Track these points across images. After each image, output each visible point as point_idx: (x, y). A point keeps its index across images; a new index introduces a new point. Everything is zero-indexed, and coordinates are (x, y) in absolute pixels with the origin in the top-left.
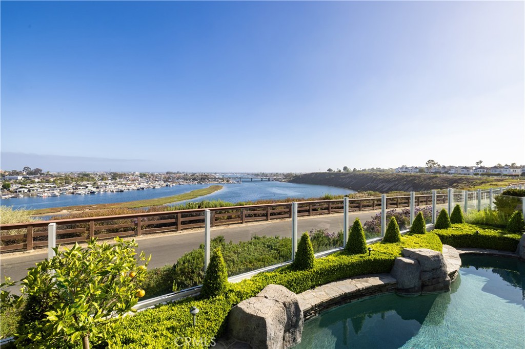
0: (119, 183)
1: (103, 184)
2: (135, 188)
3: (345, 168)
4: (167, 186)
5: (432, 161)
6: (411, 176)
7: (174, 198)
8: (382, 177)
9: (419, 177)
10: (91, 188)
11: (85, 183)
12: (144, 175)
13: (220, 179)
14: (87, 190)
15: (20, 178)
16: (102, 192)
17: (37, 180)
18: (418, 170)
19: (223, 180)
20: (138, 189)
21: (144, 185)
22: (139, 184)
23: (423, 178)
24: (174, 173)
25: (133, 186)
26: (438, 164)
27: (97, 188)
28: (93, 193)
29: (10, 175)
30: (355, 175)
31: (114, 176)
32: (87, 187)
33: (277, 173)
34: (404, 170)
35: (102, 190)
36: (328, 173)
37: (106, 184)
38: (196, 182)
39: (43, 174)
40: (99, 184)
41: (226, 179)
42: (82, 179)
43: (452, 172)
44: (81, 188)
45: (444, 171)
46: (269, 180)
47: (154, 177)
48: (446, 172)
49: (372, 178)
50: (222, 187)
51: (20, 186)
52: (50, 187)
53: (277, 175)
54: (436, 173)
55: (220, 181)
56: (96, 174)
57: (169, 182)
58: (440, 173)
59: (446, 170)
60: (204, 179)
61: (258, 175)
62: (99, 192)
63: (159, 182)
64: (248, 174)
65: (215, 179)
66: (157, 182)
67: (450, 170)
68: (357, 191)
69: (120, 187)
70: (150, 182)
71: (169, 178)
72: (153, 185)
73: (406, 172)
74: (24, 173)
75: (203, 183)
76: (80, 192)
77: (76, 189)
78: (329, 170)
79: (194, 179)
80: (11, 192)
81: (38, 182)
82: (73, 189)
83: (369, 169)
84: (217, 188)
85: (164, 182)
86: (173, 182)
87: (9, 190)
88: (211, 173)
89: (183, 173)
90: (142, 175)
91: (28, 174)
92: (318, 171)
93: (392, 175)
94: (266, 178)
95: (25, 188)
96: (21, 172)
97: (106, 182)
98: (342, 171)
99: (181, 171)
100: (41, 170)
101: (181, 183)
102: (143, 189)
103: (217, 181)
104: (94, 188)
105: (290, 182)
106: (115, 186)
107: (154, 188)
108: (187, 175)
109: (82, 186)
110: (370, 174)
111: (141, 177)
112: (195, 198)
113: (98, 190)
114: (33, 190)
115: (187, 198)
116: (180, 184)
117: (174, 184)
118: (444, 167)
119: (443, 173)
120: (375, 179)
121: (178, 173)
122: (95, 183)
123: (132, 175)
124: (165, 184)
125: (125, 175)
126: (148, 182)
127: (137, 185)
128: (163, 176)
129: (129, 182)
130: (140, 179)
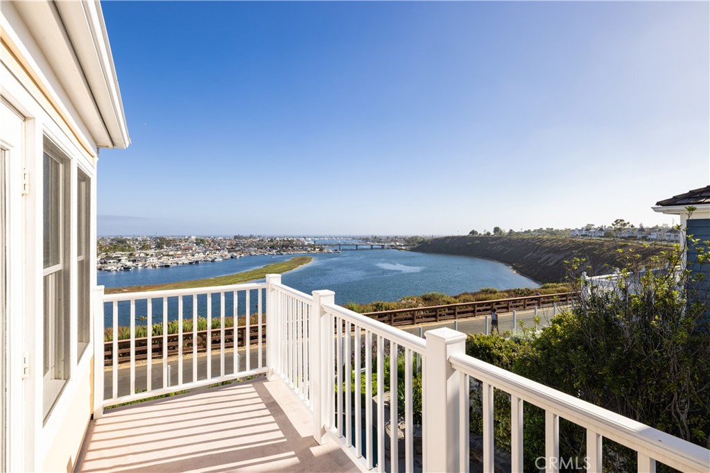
0: (164, 253)
1: (142, 255)
2: (186, 262)
3: (496, 229)
4: (232, 257)
5: (621, 220)
6: (590, 244)
7: (237, 276)
8: (548, 244)
9: (602, 245)
10: (125, 261)
11: (118, 254)
12: (202, 241)
13: (310, 246)
14: (119, 265)
16: (140, 268)
18: (603, 234)
19: (315, 249)
20: (190, 263)
21: (199, 256)
22: (193, 255)
23: (607, 246)
24: (246, 238)
25: (184, 258)
26: (631, 224)
27: (134, 261)
28: (127, 269)
30: (510, 240)
31: (160, 243)
32: (120, 260)
33: (396, 237)
34: (584, 233)
35: (140, 264)
36: (471, 238)
37: (147, 255)
38: (274, 251)
40: (137, 255)
41: (319, 247)
42: (115, 249)
43: (652, 237)
44: (112, 261)
45: (641, 236)
46: (383, 247)
47: (216, 244)
48: (645, 238)
49: (534, 244)
50: (310, 259)
53: (395, 239)
54: (629, 238)
55: (309, 249)
56: (137, 240)
57: (236, 251)
58: (634, 238)
59: (644, 234)
60: (286, 248)
61: (366, 239)
62: (136, 268)
63: (222, 251)
65: (303, 247)
66: (218, 252)
67: (650, 234)
68: (512, 265)
69: (165, 260)
70: (208, 252)
71: (237, 245)
72: (213, 256)
73: (586, 235)
75: (285, 253)
76: (109, 268)
77: (105, 263)
78: (473, 232)
79: (272, 247)
82: (101, 263)
83: (535, 231)
84: (303, 260)
85: (229, 252)
86: (242, 251)
88: (300, 237)
89: (259, 236)
90: (199, 242)
92: (456, 234)
93: (563, 241)
94: (380, 245)
97: (148, 252)
98: (492, 233)
99: (255, 234)
101: (253, 253)
102: (197, 262)
103: (306, 250)
104: (129, 261)
105: (412, 250)
106: (159, 259)
107: (213, 261)
108: (262, 240)
109: (113, 259)
110: (533, 239)
111: (197, 244)
113: (134, 265)
115: (256, 276)
116: (251, 255)
117: (242, 255)
118: (642, 229)
119: (639, 239)
120: (539, 246)
121: (251, 237)
122: (131, 255)
123: (186, 241)
124: (229, 255)
125: (174, 240)
126: (205, 251)
127: (189, 256)
128: (228, 243)
129: (179, 252)
130: (195, 247)
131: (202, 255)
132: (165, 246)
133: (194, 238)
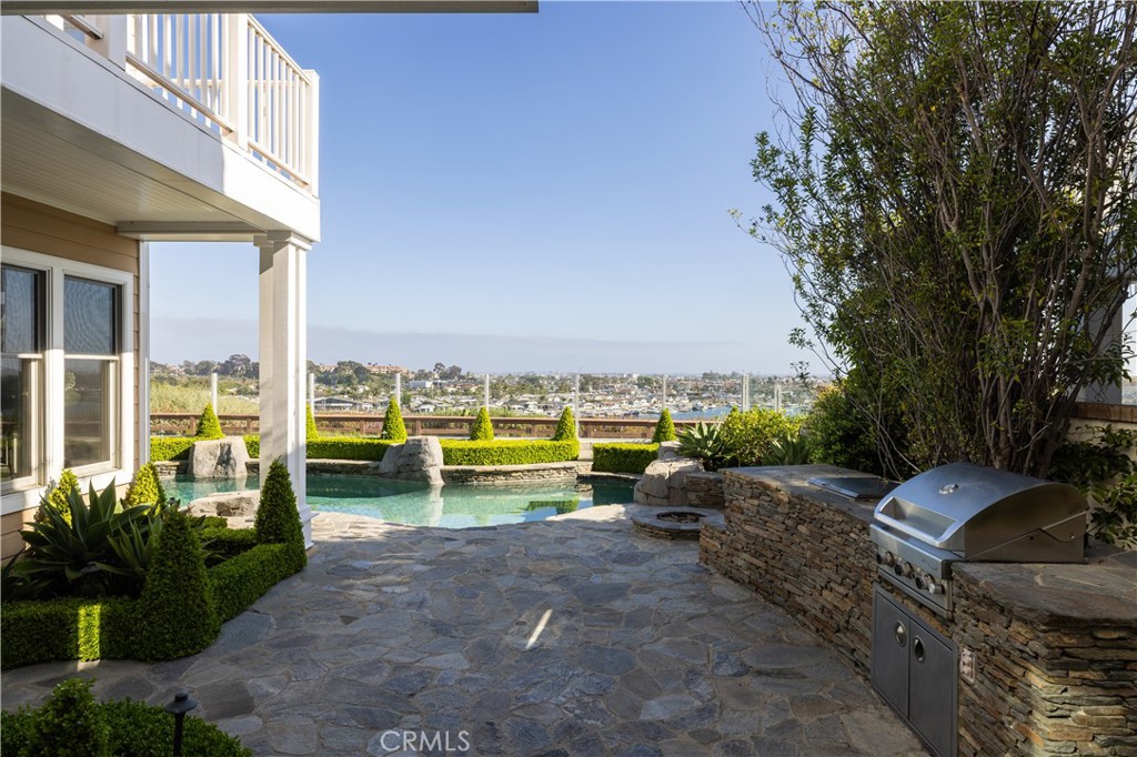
0: (588, 398)
1: (557, 399)
2: (621, 413)
4: (694, 409)
10: (534, 408)
11: (526, 396)
12: (649, 381)
15: (429, 384)
17: (450, 389)
21: (641, 405)
22: (631, 403)
24: (724, 378)
25: (617, 406)
27: (545, 408)
29: (416, 379)
31: (588, 382)
35: (553, 414)
37: (564, 400)
39: (463, 377)
40: (550, 400)
42: (522, 388)
44: (516, 407)
47: (675, 387)
51: (424, 399)
52: (468, 403)
56: (553, 378)
57: (702, 399)
63: (678, 398)
66: (671, 399)
69: (589, 409)
70: (654, 399)
71: (705, 389)
72: (662, 406)
74: (436, 376)
80: (412, 411)
81: (452, 394)
85: (691, 400)
86: (713, 399)
87: (409, 407)
90: (644, 382)
91: (441, 378)
95: (430, 403)
96: (430, 373)
97: (565, 395)
100: (460, 370)
104: (539, 407)
106: (581, 406)
109: (518, 403)
111: (640, 386)
114: (441, 408)
117: (714, 406)
122: (542, 398)
123: (623, 380)
124: (690, 405)
125: (605, 380)
126: (651, 397)
127: (625, 404)
128: (690, 385)
129: (610, 398)
130: (635, 390)
131: (645, 403)
132: (591, 389)
133: (635, 376)
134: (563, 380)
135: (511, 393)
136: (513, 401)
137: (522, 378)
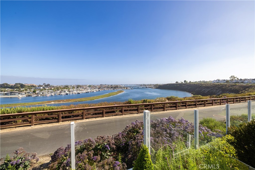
0: (79, 90)
1: (72, 90)
2: (85, 92)
3: (185, 81)
4: (99, 91)
5: (233, 76)
6: (221, 85)
7: (100, 96)
8: (204, 85)
9: (226, 85)
10: (67, 92)
11: (65, 90)
12: (90, 86)
13: (123, 87)
14: (65, 93)
15: (42, 88)
16: (71, 94)
17: (47, 89)
18: (225, 82)
19: (125, 88)
20: (86, 92)
21: (89, 90)
22: (87, 90)
23: (228, 85)
24: (104, 85)
25: (84, 91)
26: (237, 78)
27: (69, 92)
28: (67, 94)
29: (38, 87)
30: (190, 84)
31: (78, 87)
32: (65, 92)
33: (151, 84)
34: (217, 81)
35: (71, 93)
36: (176, 84)
38: (112, 89)
39: (50, 86)
40: (71, 90)
41: (126, 87)
42: (64, 88)
43: (246, 82)
44: (63, 92)
45: (241, 82)
46: (147, 87)
47: (94, 87)
48: (242, 82)
49: (199, 86)
50: (123, 91)
51: (40, 91)
52: (51, 92)
53: (150, 85)
54: (236, 83)
55: (123, 88)
56: (71, 86)
57: (100, 89)
58: (238, 83)
59: (242, 81)
60: (116, 88)
61: (141, 85)
62: (70, 94)
64: (137, 85)
65: (121, 88)
66: (95, 89)
67: (244, 81)
68: (191, 93)
69: (78, 91)
71: (101, 87)
72: (93, 90)
73: (218, 82)
74: (44, 86)
75: (115, 90)
76: (62, 94)
77: (61, 92)
78: (177, 82)
79: (111, 88)
80: (36, 94)
81: (47, 90)
82: (60, 92)
83: (198, 82)
84: (121, 91)
85: (98, 89)
86: (102, 89)
87: (35, 93)
88: (120, 85)
89: (108, 85)
90: (89, 86)
91: (45, 86)
92: (171, 83)
93: (210, 84)
94: (145, 87)
95: (41, 92)
96: (42, 85)
97: (74, 89)
98: (183, 82)
99: (106, 84)
100: (50, 85)
101: (105, 89)
102: (88, 92)
103: (122, 88)
105: (156, 88)
106: (77, 91)
107: (93, 92)
108: (109, 86)
109: (63, 91)
110: (198, 84)
111: (89, 87)
112: (109, 96)
113: (69, 93)
114: (44, 93)
115: (106, 96)
116: (105, 90)
118: (241, 79)
119: (240, 83)
120: (201, 86)
121: (105, 85)
122: (69, 90)
123: (86, 86)
124: (98, 90)
125: (82, 86)
126: (91, 89)
127: (86, 91)
128: (98, 86)
129: (83, 89)
130: (88, 88)
131: (90, 90)
132: (79, 88)
133: (88, 85)
134: (74, 86)
135: (62, 89)
136: (62, 91)
137: (65, 86)
